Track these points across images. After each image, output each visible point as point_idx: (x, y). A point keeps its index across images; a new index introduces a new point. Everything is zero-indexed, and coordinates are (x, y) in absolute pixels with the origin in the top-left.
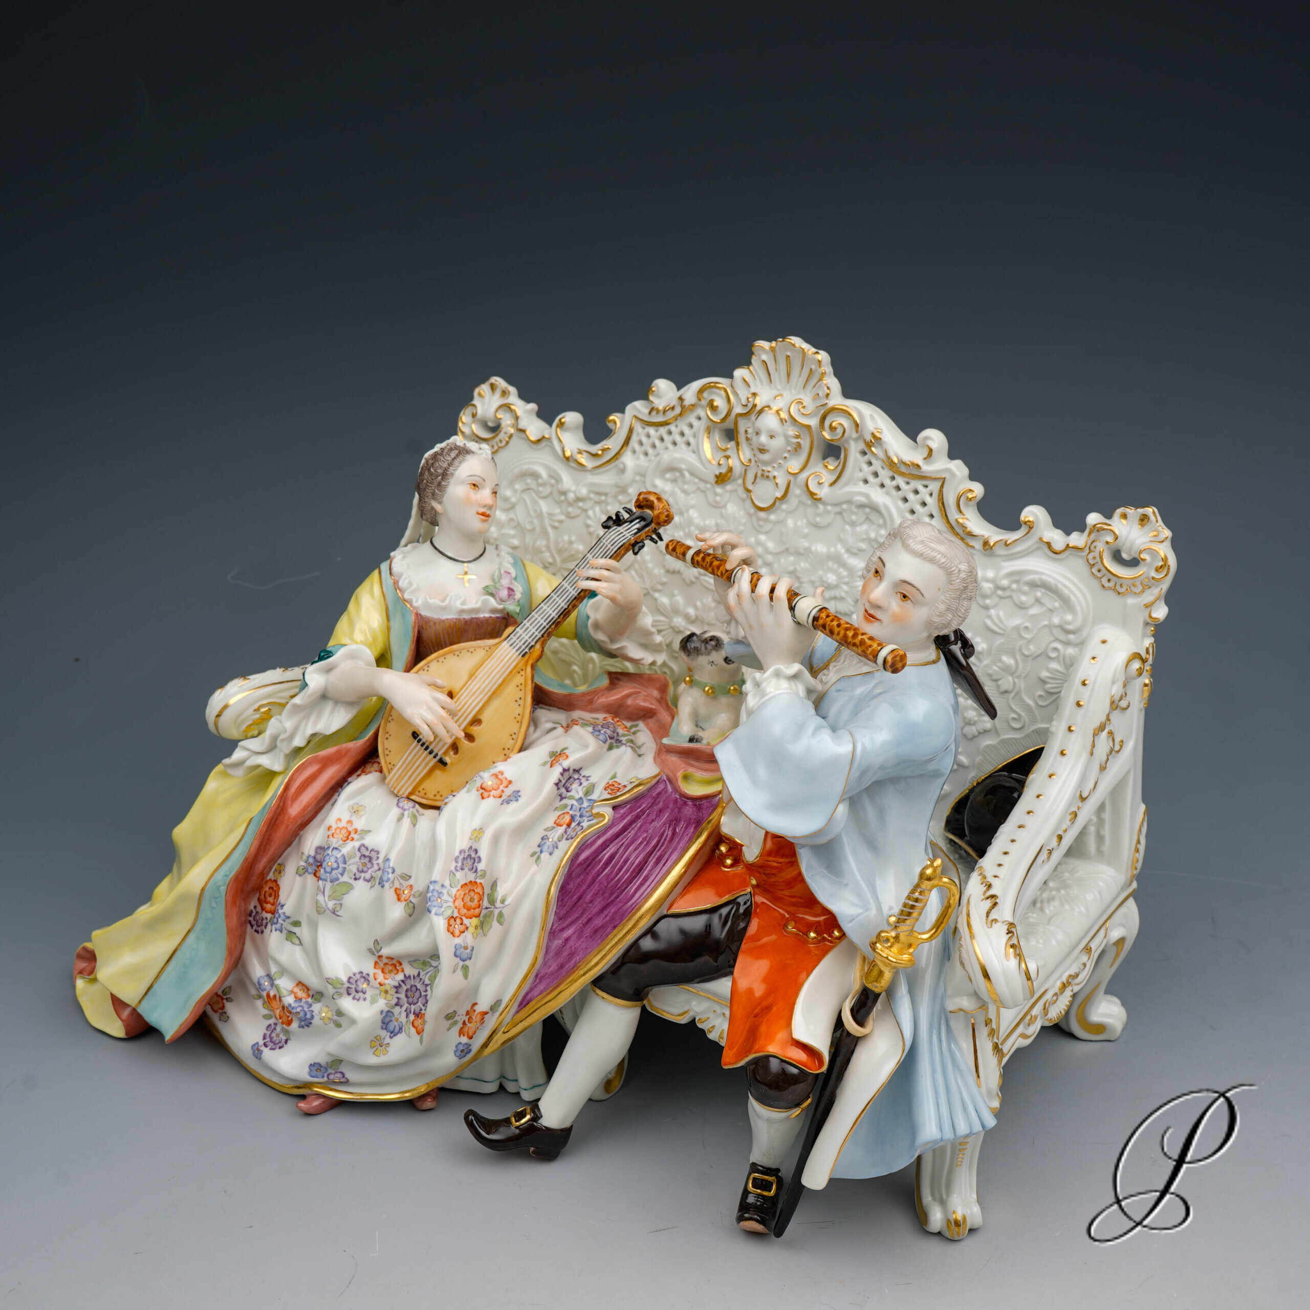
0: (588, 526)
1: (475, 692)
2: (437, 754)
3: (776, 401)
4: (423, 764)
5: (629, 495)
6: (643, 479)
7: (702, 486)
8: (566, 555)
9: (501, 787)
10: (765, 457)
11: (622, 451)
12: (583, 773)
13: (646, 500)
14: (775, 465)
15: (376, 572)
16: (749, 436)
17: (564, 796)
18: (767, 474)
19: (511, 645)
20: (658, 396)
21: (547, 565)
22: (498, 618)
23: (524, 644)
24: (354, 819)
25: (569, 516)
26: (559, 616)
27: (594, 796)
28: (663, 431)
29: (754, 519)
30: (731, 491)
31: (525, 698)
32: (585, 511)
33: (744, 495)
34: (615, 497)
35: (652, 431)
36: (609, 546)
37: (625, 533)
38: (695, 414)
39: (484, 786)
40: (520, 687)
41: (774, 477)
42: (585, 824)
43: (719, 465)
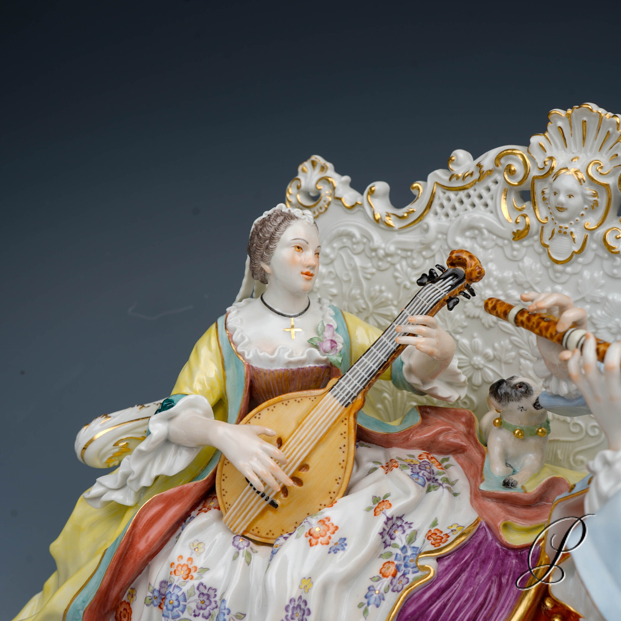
0: (396, 278)
1: (302, 441)
2: (268, 498)
3: (572, 163)
4: (256, 507)
5: (432, 250)
6: (445, 237)
7: (500, 242)
8: (377, 302)
9: (328, 534)
10: (563, 215)
11: (425, 214)
12: (406, 519)
13: (459, 258)
14: (572, 222)
15: (213, 326)
16: (546, 196)
17: (388, 543)
18: (565, 230)
19: (335, 396)
20: (458, 165)
21: (361, 310)
22: (322, 367)
23: (347, 395)
24: (193, 556)
25: (379, 269)
26: (379, 369)
27: (417, 543)
28: (462, 194)
29: (551, 271)
30: (527, 247)
31: (348, 445)
32: (393, 265)
33: (541, 250)
34: (420, 252)
35: (452, 195)
36: (425, 302)
37: (440, 289)
38: (493, 178)
39: (312, 532)
40: (344, 435)
41: (572, 233)
42: (411, 576)
43: (517, 223)
